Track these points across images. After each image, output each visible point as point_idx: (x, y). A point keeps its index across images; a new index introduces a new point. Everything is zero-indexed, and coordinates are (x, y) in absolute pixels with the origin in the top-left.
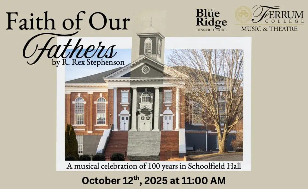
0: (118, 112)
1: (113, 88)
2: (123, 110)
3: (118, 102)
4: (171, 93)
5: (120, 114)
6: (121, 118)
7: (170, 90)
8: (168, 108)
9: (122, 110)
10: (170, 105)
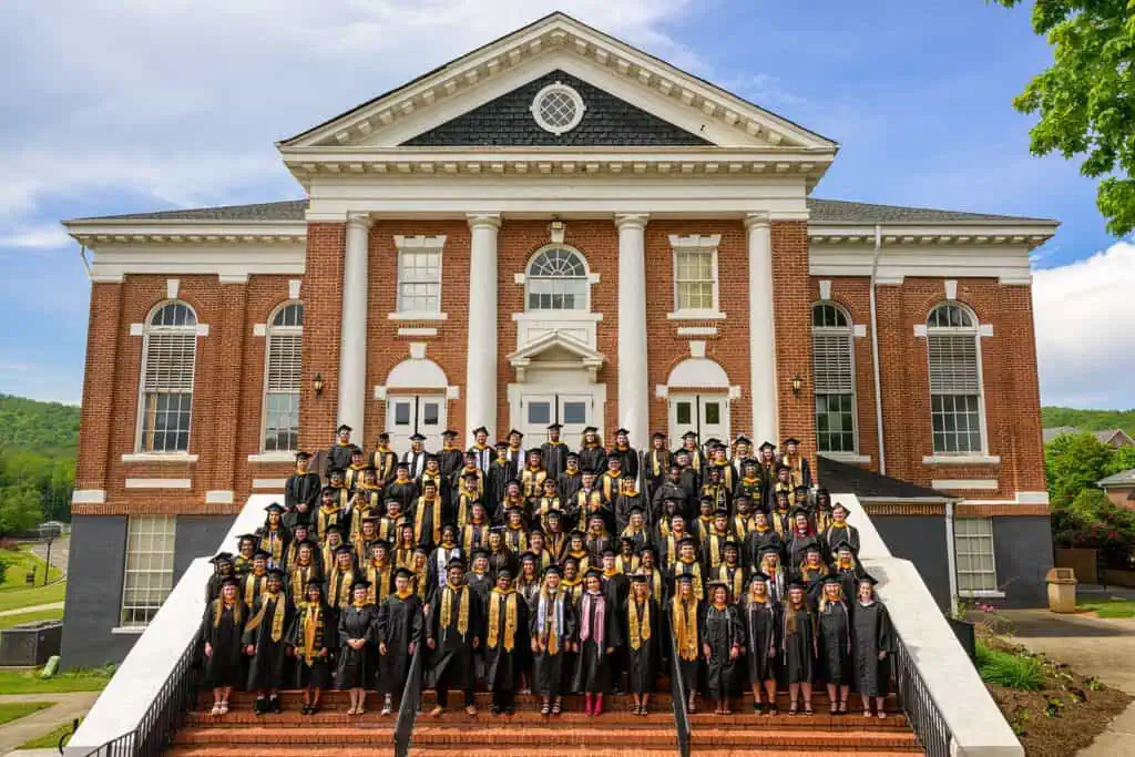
0: (374, 375)
1: (343, 218)
2: (408, 357)
3: (371, 306)
4: (715, 256)
5: (383, 384)
6: (391, 415)
7: (705, 234)
8: (698, 348)
9: (399, 361)
10: (712, 331)
